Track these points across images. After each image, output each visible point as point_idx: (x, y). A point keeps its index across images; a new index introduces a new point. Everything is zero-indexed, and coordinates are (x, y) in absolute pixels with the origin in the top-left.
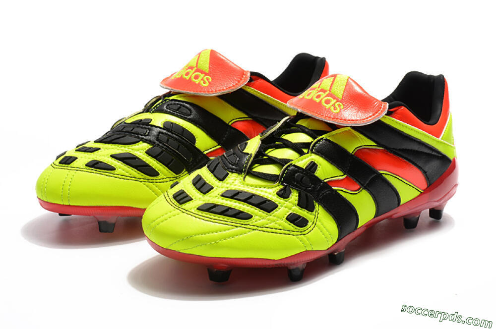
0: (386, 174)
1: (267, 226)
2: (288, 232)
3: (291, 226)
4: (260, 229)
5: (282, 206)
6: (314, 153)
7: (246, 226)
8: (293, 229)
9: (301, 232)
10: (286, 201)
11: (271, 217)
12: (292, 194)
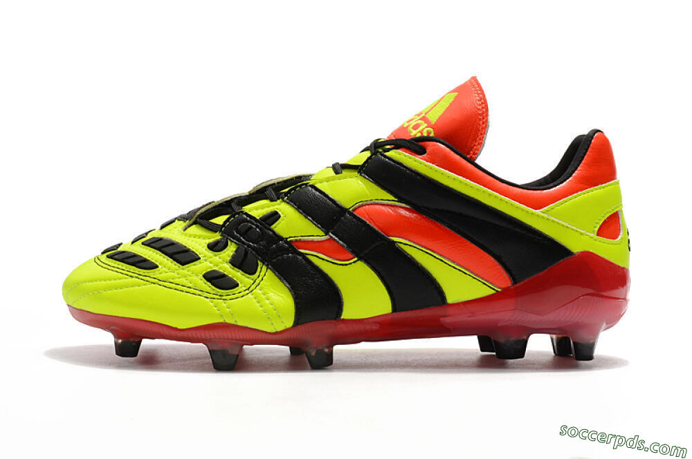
0: (405, 244)
1: (172, 281)
2: (200, 293)
3: (207, 286)
4: (160, 283)
5: (206, 260)
6: (285, 201)
7: (144, 278)
8: (209, 289)
9: (220, 296)
10: (216, 256)
11: (184, 271)
12: (228, 247)
